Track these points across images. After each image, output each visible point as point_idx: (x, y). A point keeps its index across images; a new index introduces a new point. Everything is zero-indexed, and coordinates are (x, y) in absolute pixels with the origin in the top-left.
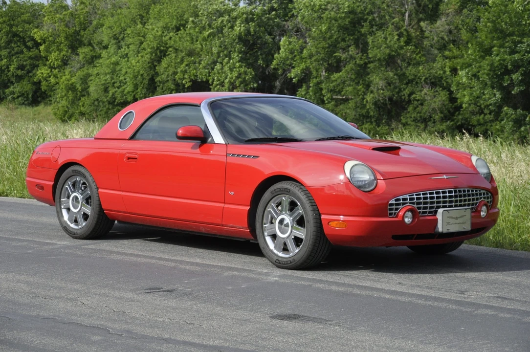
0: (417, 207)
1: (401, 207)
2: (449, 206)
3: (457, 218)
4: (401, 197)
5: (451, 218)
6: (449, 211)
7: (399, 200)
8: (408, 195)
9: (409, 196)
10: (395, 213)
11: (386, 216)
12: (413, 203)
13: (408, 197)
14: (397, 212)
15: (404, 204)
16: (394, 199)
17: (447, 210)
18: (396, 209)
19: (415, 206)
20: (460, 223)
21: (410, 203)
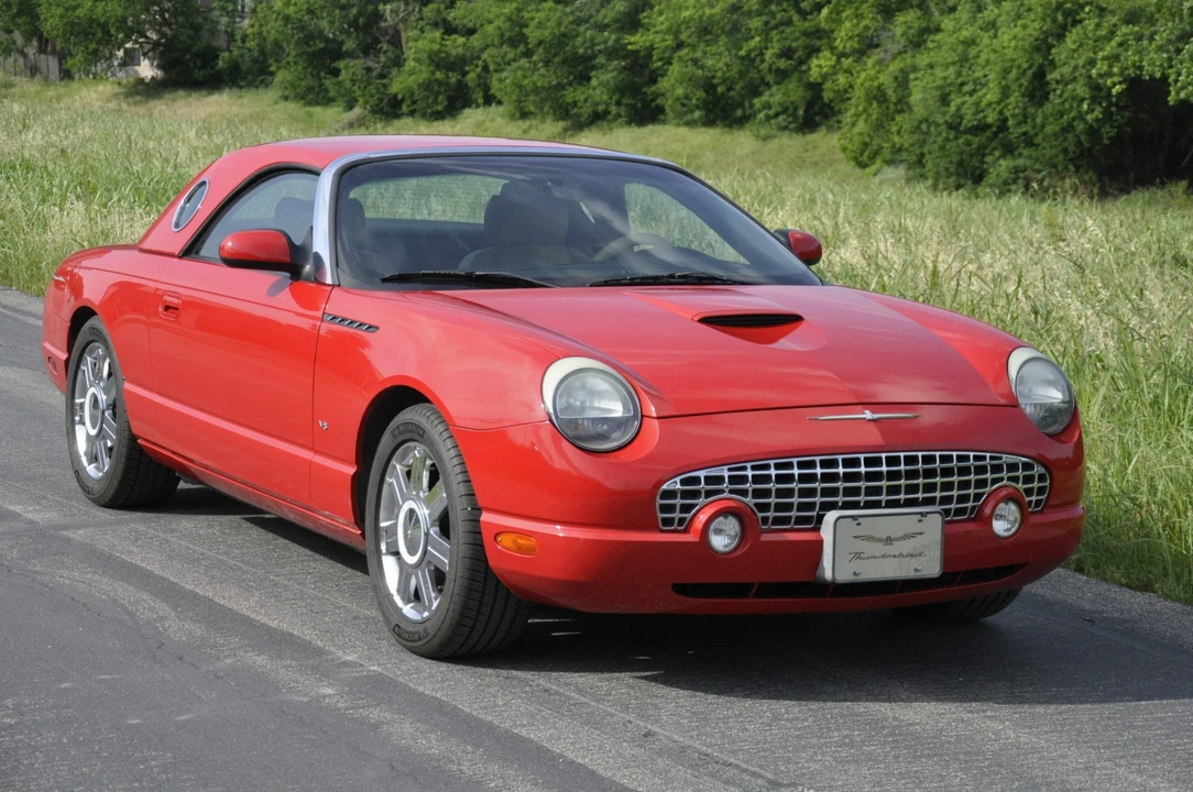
0: (756, 505)
1: (701, 501)
2: (866, 502)
3: (889, 540)
4: (702, 474)
5: (870, 538)
6: (860, 520)
7: (696, 480)
8: (726, 468)
9: (729, 470)
10: (681, 521)
11: (651, 526)
12: (744, 493)
13: (726, 474)
14: (688, 516)
15: (709, 494)
16: (678, 479)
17: (853, 517)
18: (686, 508)
19: (750, 500)
20: (901, 555)
21: (731, 492)
